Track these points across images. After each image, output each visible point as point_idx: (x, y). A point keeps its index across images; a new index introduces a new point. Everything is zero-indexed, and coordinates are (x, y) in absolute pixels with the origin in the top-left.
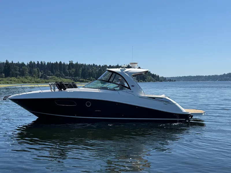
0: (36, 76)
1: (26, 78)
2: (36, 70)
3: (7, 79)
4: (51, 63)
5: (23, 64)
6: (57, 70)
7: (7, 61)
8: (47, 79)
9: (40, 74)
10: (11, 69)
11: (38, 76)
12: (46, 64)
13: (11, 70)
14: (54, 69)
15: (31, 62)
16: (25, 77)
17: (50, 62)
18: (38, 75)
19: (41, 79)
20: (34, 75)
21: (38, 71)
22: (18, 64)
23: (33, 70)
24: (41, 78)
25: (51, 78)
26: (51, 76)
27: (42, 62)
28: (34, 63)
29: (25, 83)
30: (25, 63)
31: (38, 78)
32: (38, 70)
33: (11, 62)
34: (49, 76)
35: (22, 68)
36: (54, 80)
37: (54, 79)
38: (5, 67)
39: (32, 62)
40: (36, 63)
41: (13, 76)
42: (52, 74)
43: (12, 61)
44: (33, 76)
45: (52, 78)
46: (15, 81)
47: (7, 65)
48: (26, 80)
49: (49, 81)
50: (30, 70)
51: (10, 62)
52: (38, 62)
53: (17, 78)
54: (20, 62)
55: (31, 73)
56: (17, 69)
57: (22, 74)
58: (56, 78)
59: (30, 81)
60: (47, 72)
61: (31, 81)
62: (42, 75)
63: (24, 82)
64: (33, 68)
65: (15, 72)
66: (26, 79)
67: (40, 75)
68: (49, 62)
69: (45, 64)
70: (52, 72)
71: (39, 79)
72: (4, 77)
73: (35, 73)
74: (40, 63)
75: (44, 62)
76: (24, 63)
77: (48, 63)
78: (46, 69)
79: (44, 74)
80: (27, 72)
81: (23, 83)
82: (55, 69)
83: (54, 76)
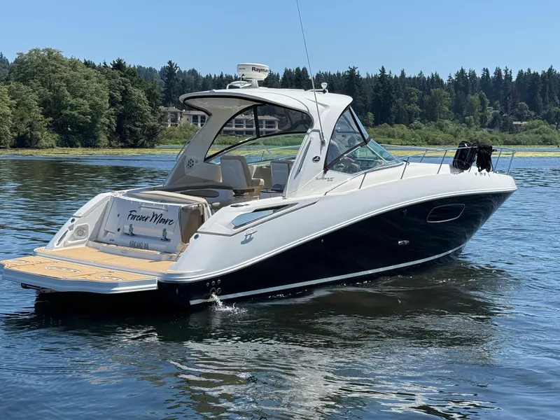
0: (475, 119)
1: (441, 127)
2: (475, 98)
3: (379, 129)
4: (532, 72)
5: (436, 81)
6: (552, 99)
7: (383, 71)
8: (512, 130)
9: (491, 112)
10: (394, 96)
11: (483, 120)
12: (514, 79)
13: (394, 101)
14: (539, 95)
15: (462, 71)
16: (438, 122)
17: (529, 70)
18: (481, 117)
19: (490, 132)
20: (468, 118)
21: (483, 103)
22: (419, 82)
23: (468, 101)
24: (492, 126)
25: (526, 129)
26: (527, 119)
27: (498, 72)
28: (473, 75)
29: (436, 144)
30: (441, 77)
31: (483, 127)
32: (481, 98)
33: (398, 76)
34: (520, 120)
35: (429, 93)
36: (536, 133)
37: (535, 130)
38: (377, 90)
39: (467, 71)
40: (479, 75)
41: (397, 122)
42: (533, 113)
43: (403, 72)
44: (464, 121)
45: (531, 128)
46: (403, 137)
47: (382, 83)
48: (440, 135)
49: (517, 136)
50: (457, 101)
51: (396, 73)
52: (487, 71)
53: (410, 128)
54: (427, 75)
55: (459, 111)
56: (413, 96)
57: (430, 114)
58: (545, 127)
59: (451, 138)
60: (514, 105)
61: (455, 137)
62: (495, 117)
63: (434, 140)
64: (467, 93)
65: (408, 107)
66: (441, 130)
67: (490, 118)
68: (525, 70)
69: (509, 77)
70: (533, 106)
71: (485, 131)
72: (372, 123)
73: (471, 110)
74: (492, 75)
75: (506, 71)
76: (437, 77)
77: (520, 74)
78: (509, 95)
79: (501, 113)
80: (447, 109)
81: (429, 144)
82: (543, 97)
83: (536, 122)
